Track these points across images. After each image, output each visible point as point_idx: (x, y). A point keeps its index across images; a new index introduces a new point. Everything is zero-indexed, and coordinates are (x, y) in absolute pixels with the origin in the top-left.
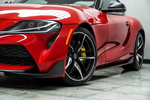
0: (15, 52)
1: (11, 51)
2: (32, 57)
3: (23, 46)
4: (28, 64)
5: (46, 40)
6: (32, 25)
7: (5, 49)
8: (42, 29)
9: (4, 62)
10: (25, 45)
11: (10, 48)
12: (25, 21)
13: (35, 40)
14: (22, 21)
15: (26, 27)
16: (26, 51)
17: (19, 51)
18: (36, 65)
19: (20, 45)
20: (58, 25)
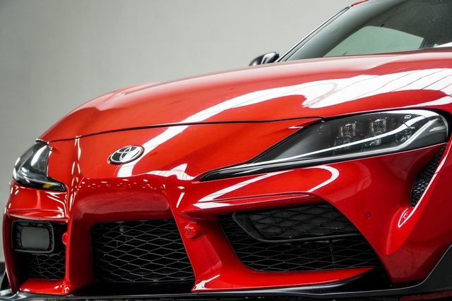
0: (304, 228)
1: (288, 224)
2: (361, 238)
3: (326, 203)
4: (350, 263)
5: (405, 175)
6: (351, 130)
7: (268, 221)
8: (386, 142)
9: (269, 267)
10: (334, 199)
11: (285, 214)
12: (327, 120)
13: (366, 182)
14: (317, 123)
15: (332, 139)
16: (341, 218)
17: (317, 222)
18: (378, 262)
19: (318, 203)
20: (440, 123)
